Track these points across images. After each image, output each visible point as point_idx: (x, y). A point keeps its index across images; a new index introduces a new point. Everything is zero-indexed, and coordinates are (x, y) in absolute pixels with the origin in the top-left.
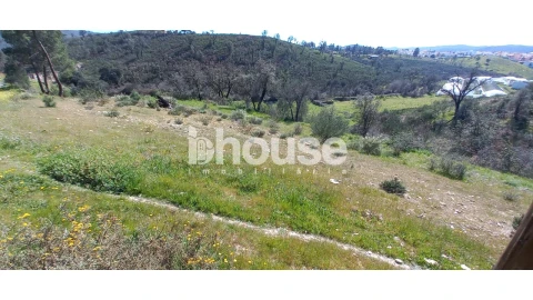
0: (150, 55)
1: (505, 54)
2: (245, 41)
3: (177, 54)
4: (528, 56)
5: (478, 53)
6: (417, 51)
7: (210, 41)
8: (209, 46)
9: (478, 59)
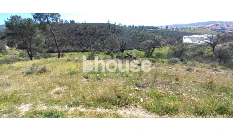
0: (58, 34)
1: (200, 26)
2: (101, 26)
3: (71, 33)
4: (210, 26)
5: (190, 26)
6: (167, 27)
7: (86, 26)
8: (85, 29)
9: (190, 29)
